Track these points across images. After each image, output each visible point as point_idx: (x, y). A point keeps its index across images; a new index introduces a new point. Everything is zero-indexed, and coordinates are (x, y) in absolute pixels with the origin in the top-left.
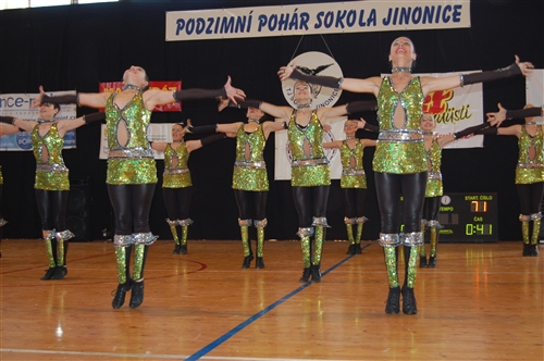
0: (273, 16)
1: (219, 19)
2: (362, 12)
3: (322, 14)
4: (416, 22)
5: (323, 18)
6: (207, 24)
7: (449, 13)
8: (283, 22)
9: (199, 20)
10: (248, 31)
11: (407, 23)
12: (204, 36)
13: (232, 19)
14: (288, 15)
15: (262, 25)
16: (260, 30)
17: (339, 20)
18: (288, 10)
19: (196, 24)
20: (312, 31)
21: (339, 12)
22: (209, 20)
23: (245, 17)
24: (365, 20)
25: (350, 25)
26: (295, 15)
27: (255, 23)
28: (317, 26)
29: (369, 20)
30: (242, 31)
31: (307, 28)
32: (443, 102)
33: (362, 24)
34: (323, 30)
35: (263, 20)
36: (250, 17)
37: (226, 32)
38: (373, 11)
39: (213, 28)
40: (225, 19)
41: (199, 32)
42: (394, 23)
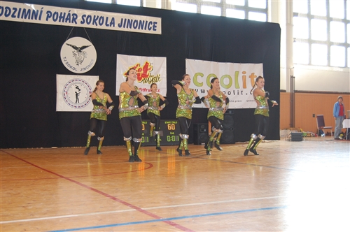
0: (55, 13)
1: (20, 9)
2: (107, 18)
3: (85, 16)
4: (135, 28)
5: (85, 18)
6: (13, 11)
7: (151, 26)
8: (62, 17)
9: (7, 8)
10: (40, 19)
11: (130, 27)
12: (10, 19)
13: (29, 11)
14: (65, 14)
15: (48, 17)
16: (47, 20)
17: (95, 21)
18: (65, 10)
19: (5, 10)
20: (79, 25)
21: (95, 16)
22: (14, 9)
23: (38, 11)
24: (108, 23)
25: (101, 25)
26: (69, 14)
27: (44, 16)
28: (82, 23)
29: (111, 23)
30: (36, 19)
31: (76, 23)
32: (148, 72)
33: (107, 25)
34: (85, 25)
35: (49, 14)
36: (41, 11)
37: (25, 18)
38: (113, 19)
39: (16, 14)
40: (24, 10)
41: (6, 16)
42: (124, 27)
